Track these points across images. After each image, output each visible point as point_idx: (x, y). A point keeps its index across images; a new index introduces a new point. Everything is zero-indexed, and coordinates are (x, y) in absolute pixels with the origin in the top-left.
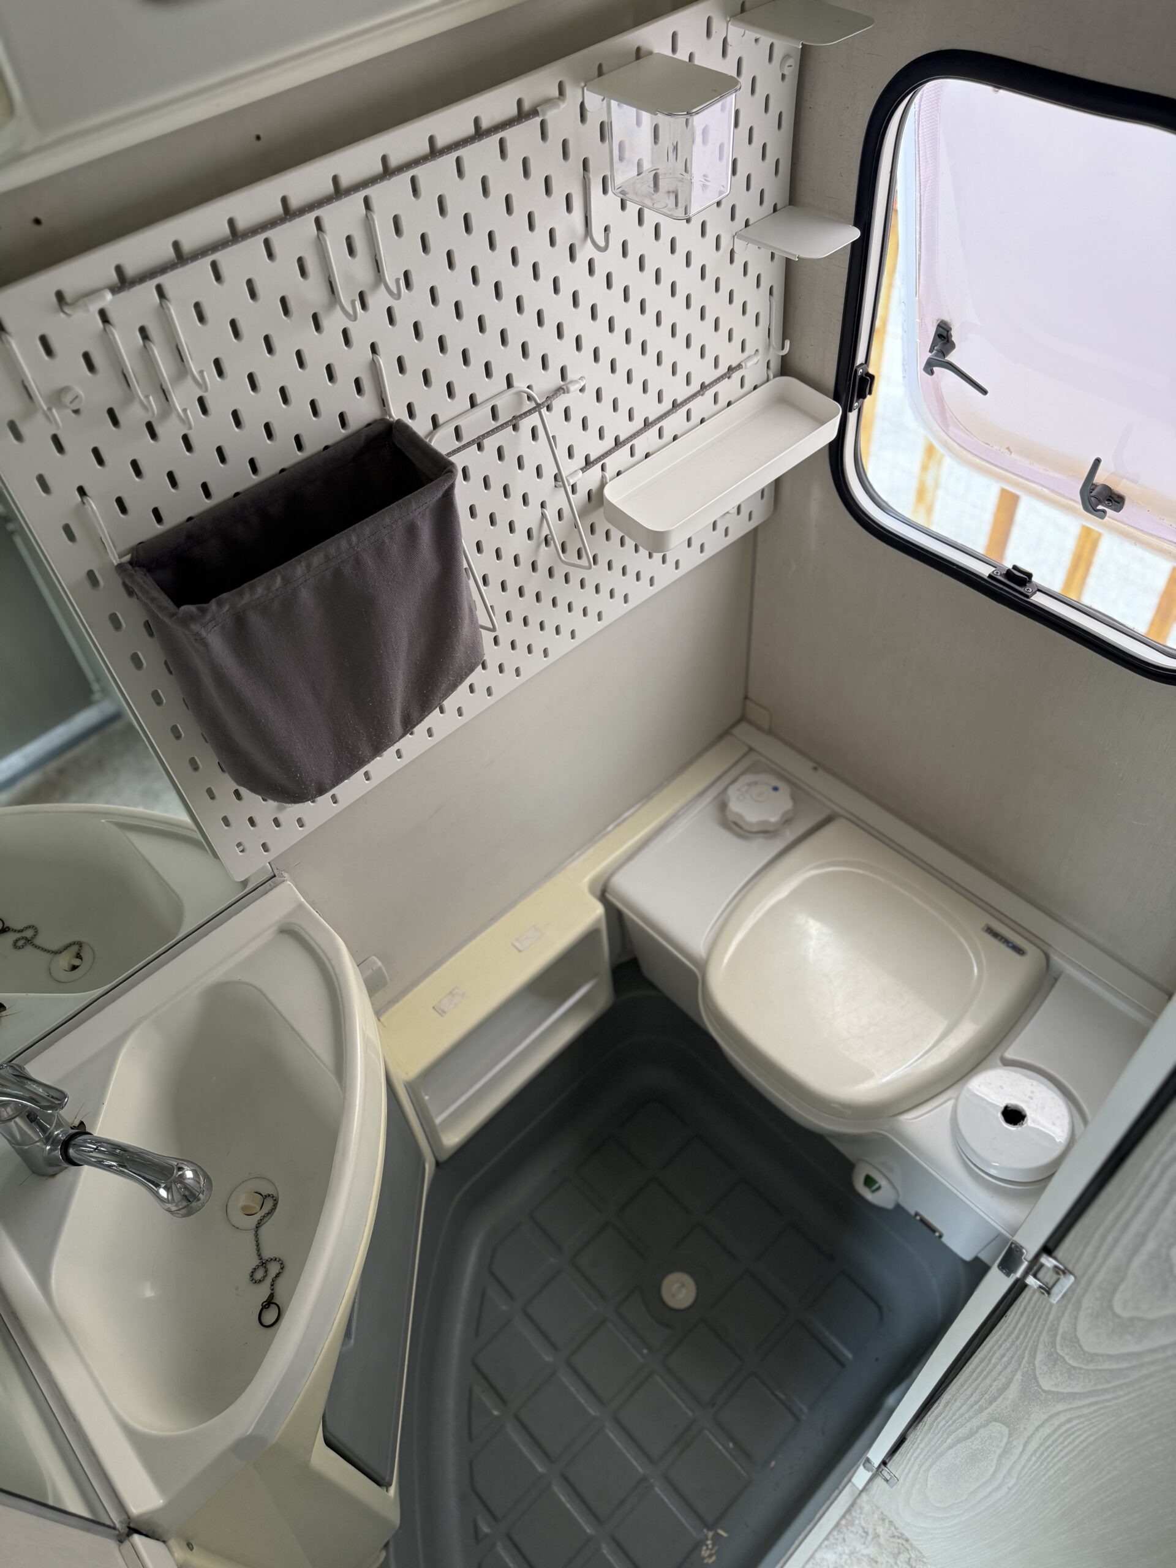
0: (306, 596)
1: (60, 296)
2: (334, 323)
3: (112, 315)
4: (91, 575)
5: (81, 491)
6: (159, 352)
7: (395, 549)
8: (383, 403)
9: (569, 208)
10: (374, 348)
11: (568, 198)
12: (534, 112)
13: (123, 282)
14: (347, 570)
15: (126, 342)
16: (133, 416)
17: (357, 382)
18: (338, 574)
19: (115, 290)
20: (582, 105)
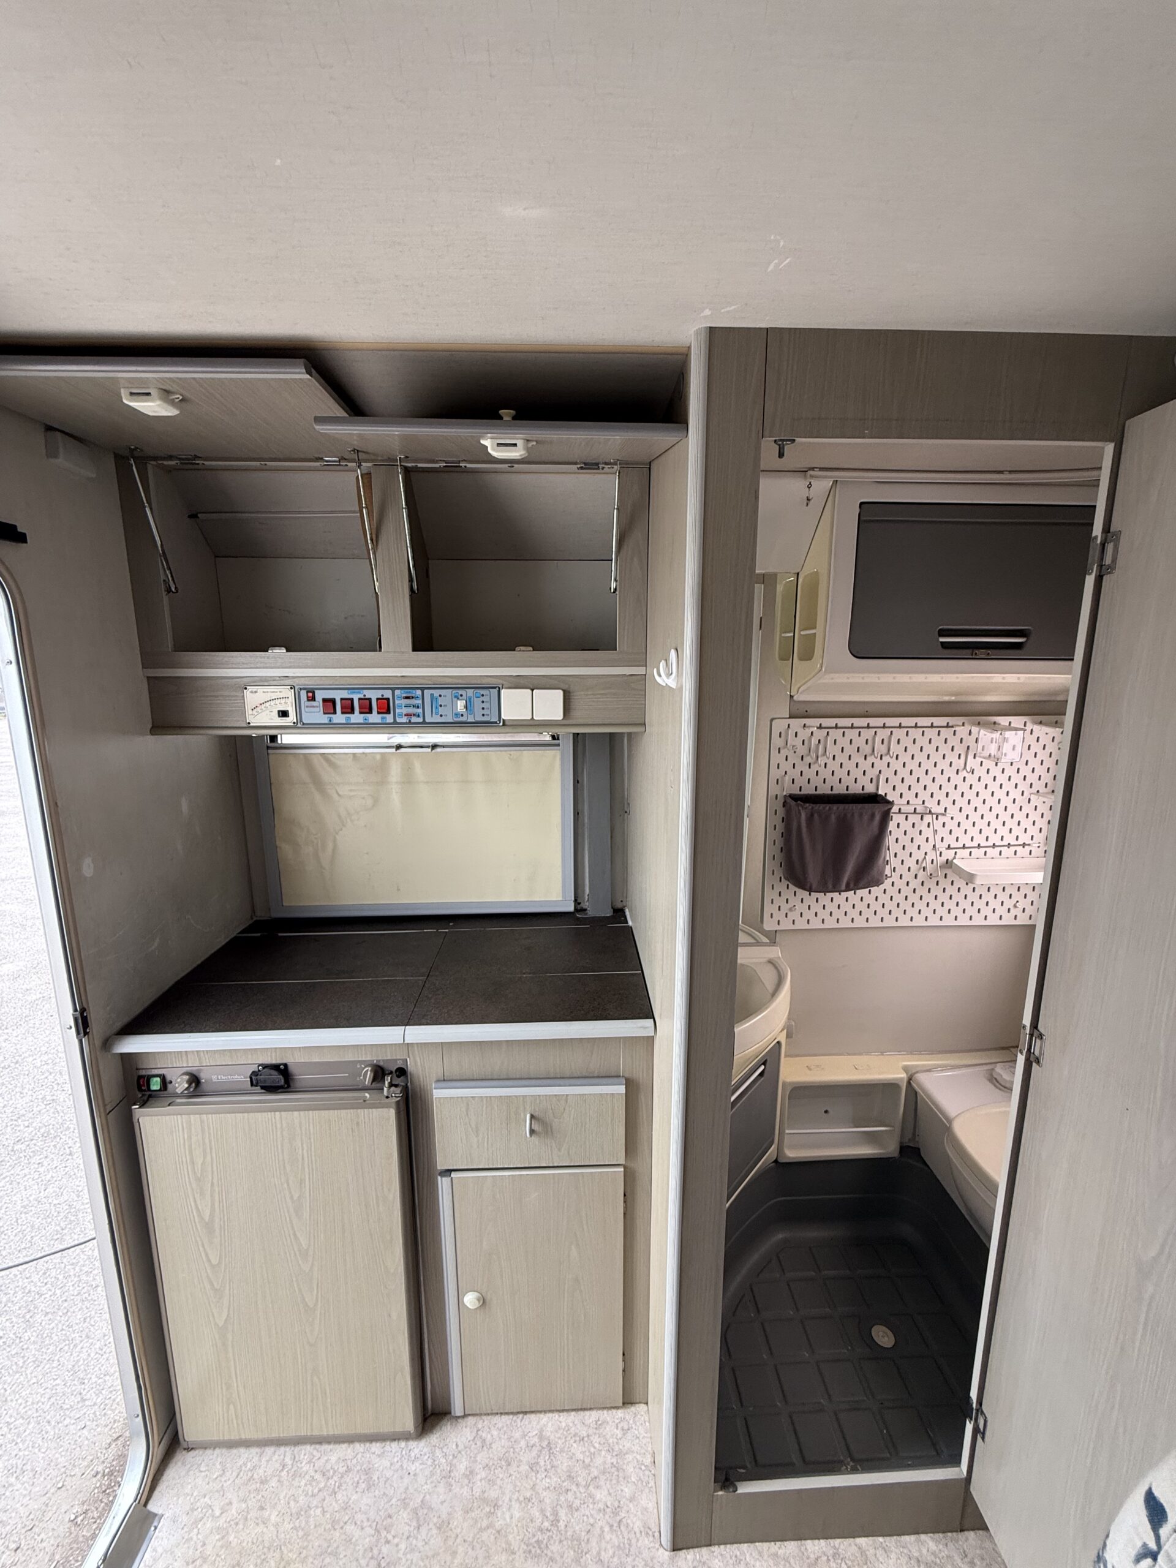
0: (833, 817)
1: (805, 725)
2: (870, 759)
3: (814, 734)
4: (777, 795)
5: (786, 773)
6: (821, 747)
7: (866, 817)
8: (877, 789)
9: (959, 758)
10: (880, 772)
11: (960, 755)
12: (952, 727)
13: (820, 727)
14: (849, 815)
15: (814, 741)
16: (807, 760)
17: (872, 779)
18: (845, 815)
19: (818, 728)
20: (970, 731)
